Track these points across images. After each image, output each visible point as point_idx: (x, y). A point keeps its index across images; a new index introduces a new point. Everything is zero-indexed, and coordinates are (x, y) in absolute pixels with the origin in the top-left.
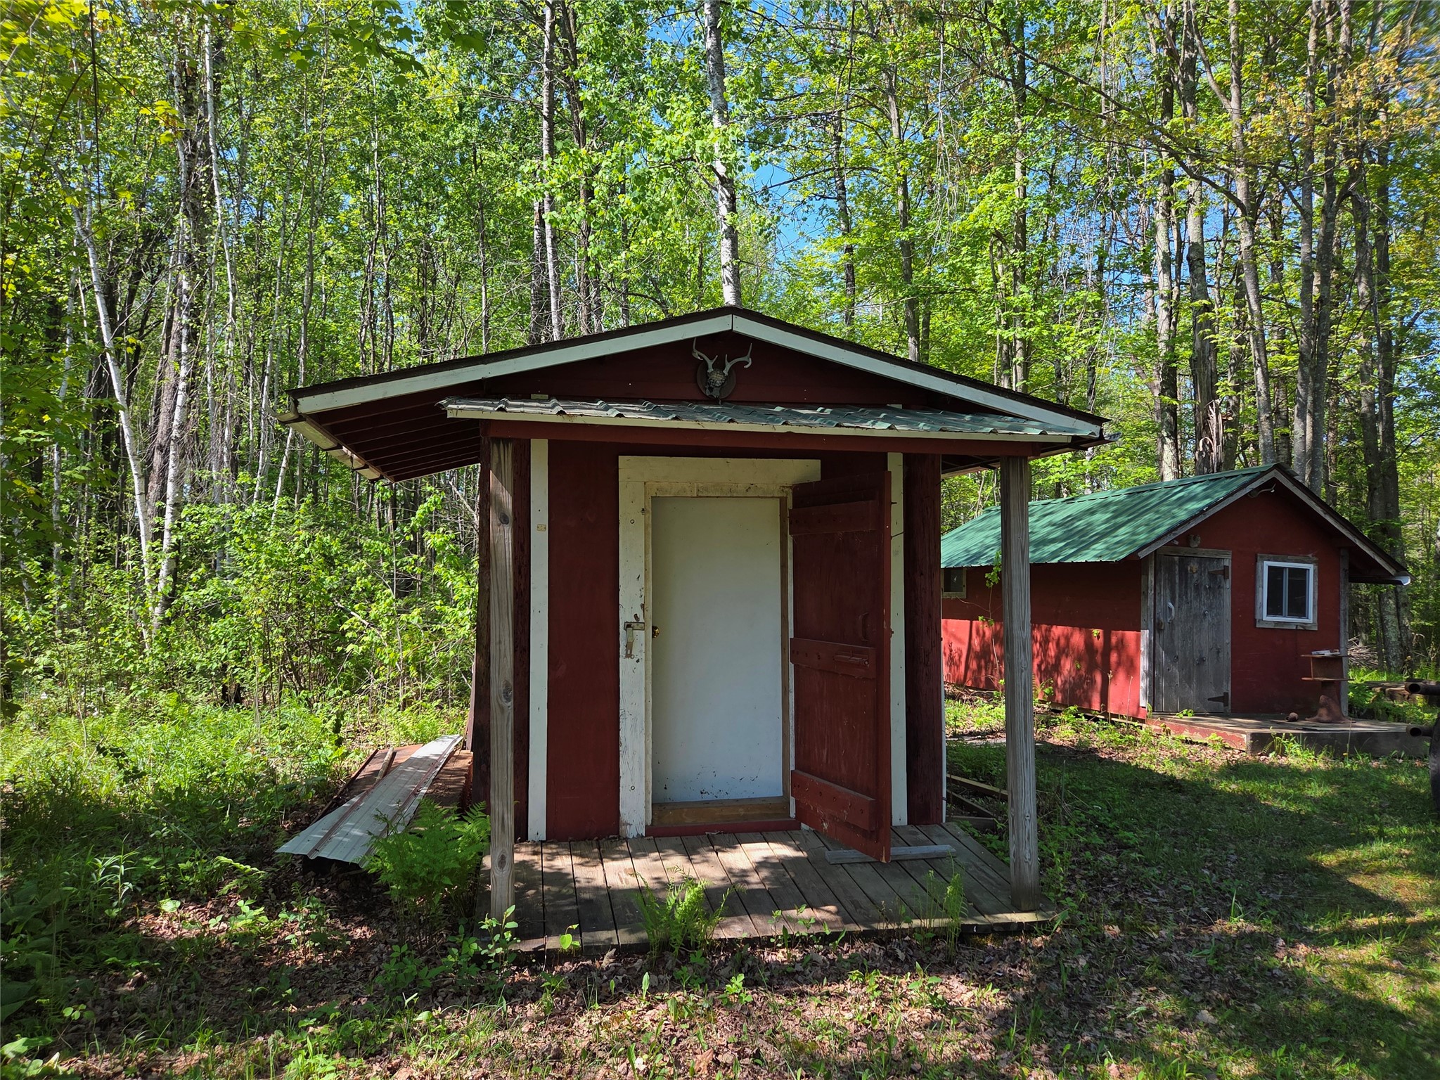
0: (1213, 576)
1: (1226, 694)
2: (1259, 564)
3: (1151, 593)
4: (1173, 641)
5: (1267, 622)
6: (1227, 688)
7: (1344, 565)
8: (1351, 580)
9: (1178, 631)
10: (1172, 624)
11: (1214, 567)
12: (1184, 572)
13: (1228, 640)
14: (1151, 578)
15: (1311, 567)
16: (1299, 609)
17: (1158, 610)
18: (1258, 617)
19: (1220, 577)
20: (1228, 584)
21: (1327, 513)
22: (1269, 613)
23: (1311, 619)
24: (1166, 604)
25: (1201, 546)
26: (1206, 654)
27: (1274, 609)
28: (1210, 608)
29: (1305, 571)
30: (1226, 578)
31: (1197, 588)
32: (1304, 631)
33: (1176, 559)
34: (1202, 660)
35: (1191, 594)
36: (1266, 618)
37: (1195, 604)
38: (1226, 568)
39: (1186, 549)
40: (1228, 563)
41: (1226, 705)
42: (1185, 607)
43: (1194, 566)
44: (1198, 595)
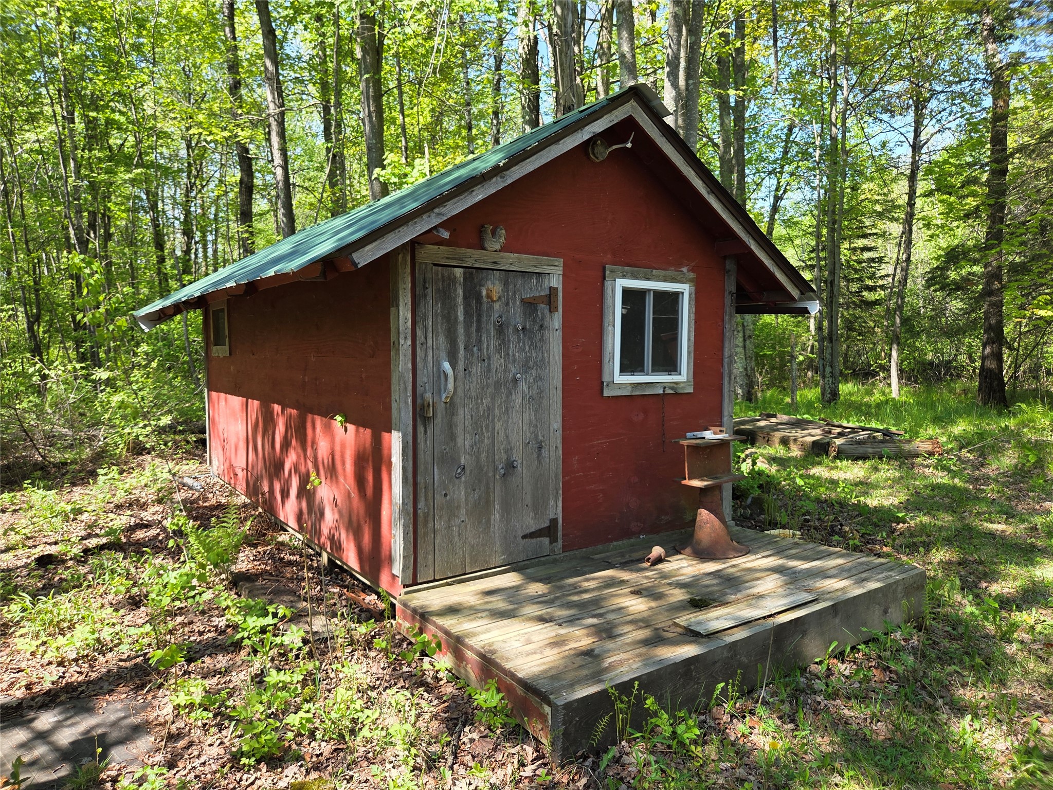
0: (530, 305)
1: (554, 521)
2: (608, 284)
3: (405, 344)
4: (452, 437)
5: (621, 386)
6: (555, 510)
7: (731, 286)
8: (741, 310)
9: (463, 417)
10: (451, 406)
11: (531, 290)
12: (473, 295)
13: (556, 424)
14: (404, 313)
15: (685, 289)
16: (668, 363)
17: (422, 379)
18: (606, 378)
19: (543, 308)
20: (556, 322)
21: (712, 192)
22: (624, 370)
23: (683, 377)
24: (437, 364)
25: (503, 249)
26: (517, 456)
27: (631, 363)
28: (526, 367)
29: (675, 297)
30: (552, 309)
31: (501, 329)
32: (673, 396)
33: (458, 272)
34: (510, 466)
35: (490, 342)
36: (620, 379)
37: (497, 361)
38: (553, 291)
39: (477, 253)
40: (556, 282)
41: (554, 540)
42: (476, 369)
43: (493, 287)
44: (503, 344)
